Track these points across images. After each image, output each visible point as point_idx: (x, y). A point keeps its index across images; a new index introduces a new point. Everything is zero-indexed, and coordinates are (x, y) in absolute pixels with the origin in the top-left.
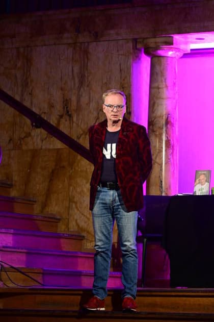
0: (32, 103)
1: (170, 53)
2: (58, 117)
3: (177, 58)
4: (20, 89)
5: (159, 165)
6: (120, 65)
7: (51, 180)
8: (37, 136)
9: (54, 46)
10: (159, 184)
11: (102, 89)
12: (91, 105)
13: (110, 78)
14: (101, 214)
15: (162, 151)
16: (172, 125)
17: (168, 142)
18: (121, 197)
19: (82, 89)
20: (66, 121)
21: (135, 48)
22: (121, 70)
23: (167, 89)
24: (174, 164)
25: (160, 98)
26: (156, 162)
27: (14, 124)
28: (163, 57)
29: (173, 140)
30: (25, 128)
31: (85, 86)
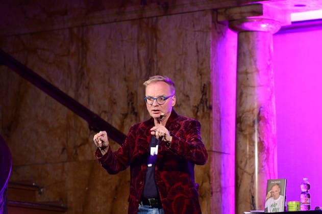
0: (89, 99)
1: (264, 26)
2: (121, 116)
3: (273, 32)
4: (74, 82)
5: (250, 174)
6: (197, 44)
7: (114, 200)
9: (115, 24)
10: (249, 200)
11: (175, 77)
13: (185, 63)
15: (253, 157)
16: (266, 122)
17: (261, 143)
20: (131, 121)
21: (215, 22)
22: (198, 52)
23: (259, 74)
24: (270, 174)
25: (249, 86)
26: (245, 172)
27: (68, 128)
28: (252, 31)
29: (268, 141)
30: (81, 133)
31: (154, 74)
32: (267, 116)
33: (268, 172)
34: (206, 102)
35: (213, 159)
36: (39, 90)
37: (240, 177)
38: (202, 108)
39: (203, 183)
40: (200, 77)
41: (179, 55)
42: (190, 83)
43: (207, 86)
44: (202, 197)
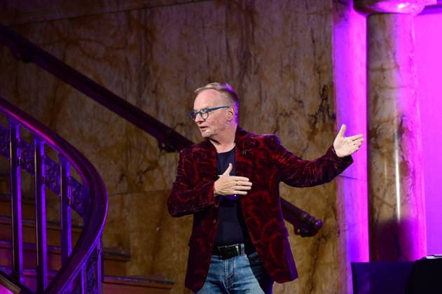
0: (157, 108)
1: (401, 6)
3: (413, 15)
4: (135, 84)
5: (391, 206)
6: (312, 31)
8: (171, 166)
9: (192, 4)
11: (281, 76)
12: (264, 105)
13: (295, 57)
15: (394, 182)
16: (411, 135)
17: (404, 165)
19: (246, 80)
21: (336, 1)
22: (314, 42)
23: (399, 71)
24: (417, 205)
25: (386, 87)
26: (384, 202)
27: (128, 147)
28: (389, 13)
29: (413, 161)
30: (148, 153)
31: (251, 72)
32: (412, 127)
33: (415, 203)
34: (328, 110)
35: (339, 187)
36: (83, 96)
37: (377, 210)
38: (322, 117)
39: (325, 219)
40: (318, 75)
41: (287, 46)
42: (303, 84)
43: (329, 86)
44: (326, 238)
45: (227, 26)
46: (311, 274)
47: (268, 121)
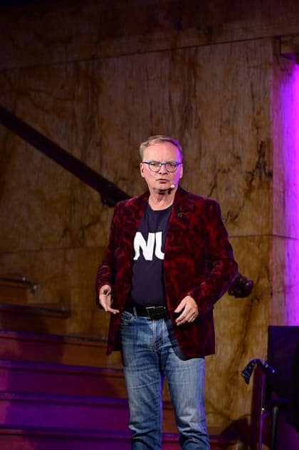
0: (101, 161)
4: (81, 137)
6: (252, 85)
9: (138, 55)
11: (221, 131)
12: (203, 160)
13: (235, 112)
14: (137, 366)
18: (172, 332)
19: (187, 135)
21: (278, 54)
22: (253, 96)
27: (72, 201)
30: (90, 208)
31: (192, 126)
34: (265, 167)
35: (274, 245)
36: (31, 148)
38: (258, 175)
39: (258, 280)
40: (256, 131)
41: (227, 101)
42: (242, 141)
43: (266, 143)
44: (258, 299)
45: (170, 79)
46: (243, 336)
47: (206, 177)
